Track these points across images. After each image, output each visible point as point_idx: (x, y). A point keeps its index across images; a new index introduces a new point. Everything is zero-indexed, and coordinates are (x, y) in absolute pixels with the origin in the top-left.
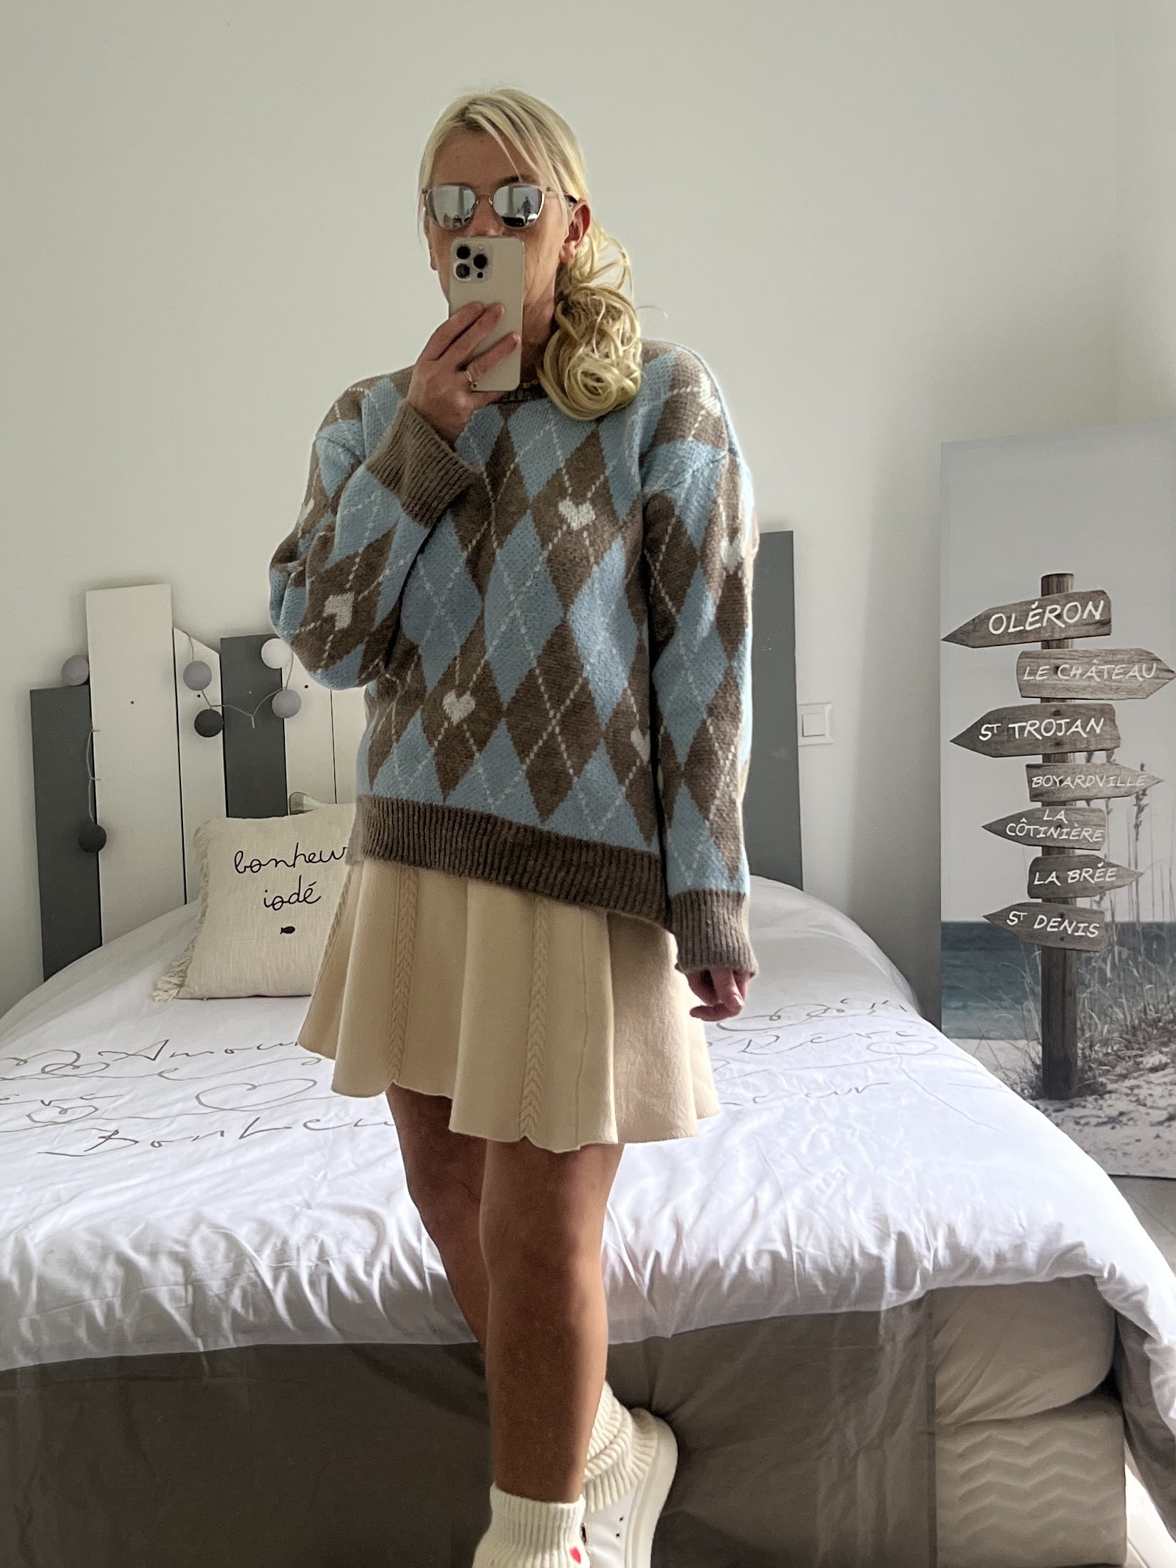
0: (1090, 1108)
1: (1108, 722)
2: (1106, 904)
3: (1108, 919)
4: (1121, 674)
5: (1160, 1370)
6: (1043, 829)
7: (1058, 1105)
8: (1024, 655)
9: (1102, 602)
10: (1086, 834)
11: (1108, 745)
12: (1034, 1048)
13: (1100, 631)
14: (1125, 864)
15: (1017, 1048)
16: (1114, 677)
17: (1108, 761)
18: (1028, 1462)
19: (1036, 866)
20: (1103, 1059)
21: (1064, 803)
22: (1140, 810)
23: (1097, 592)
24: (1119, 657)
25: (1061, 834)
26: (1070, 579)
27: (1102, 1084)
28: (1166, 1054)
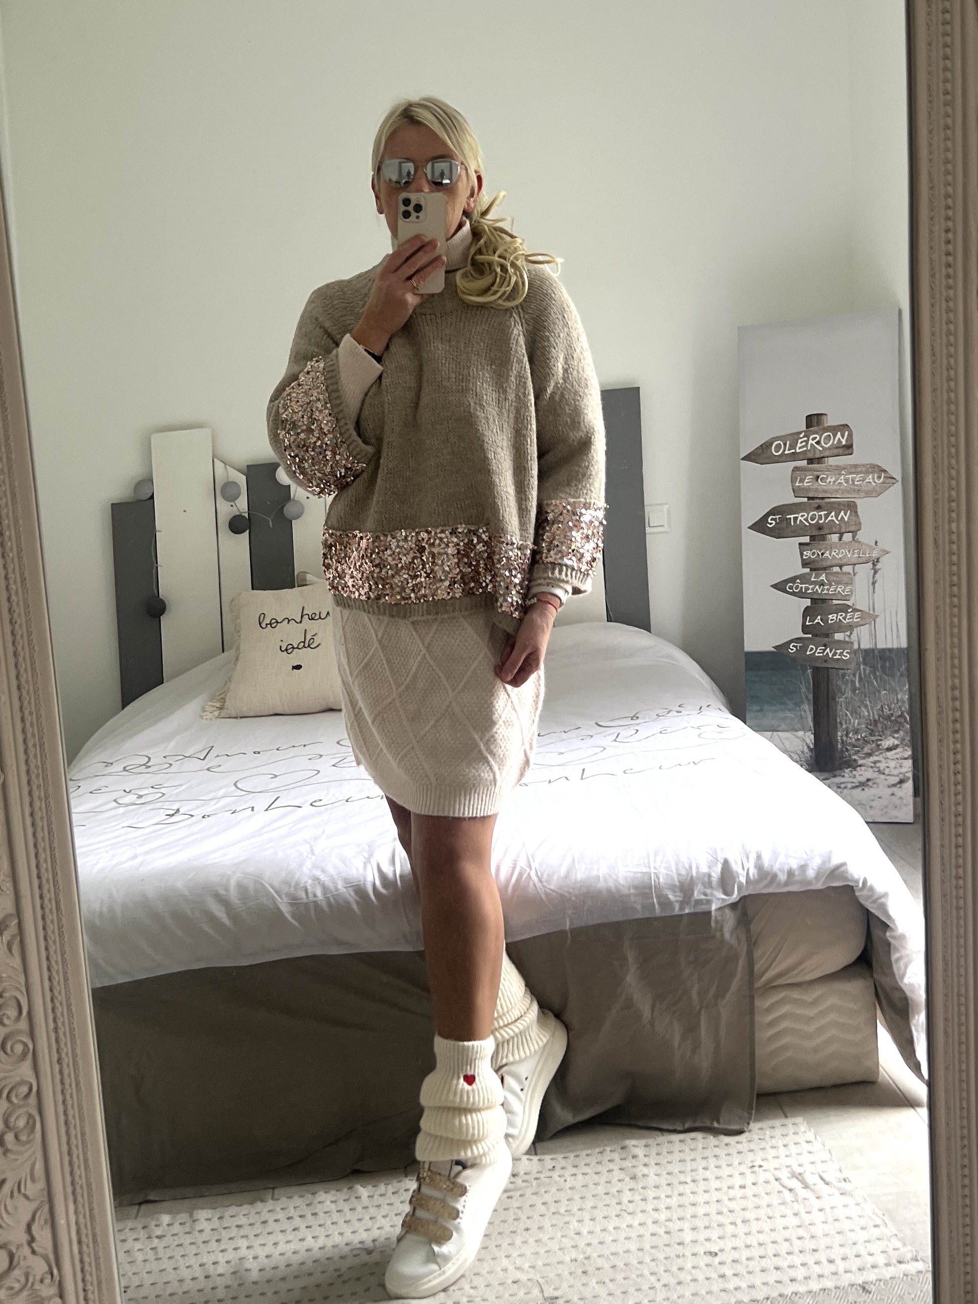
0: (847, 776)
1: (853, 514)
2: (854, 637)
3: (856, 646)
4: (860, 480)
5: (897, 950)
6: (811, 587)
7: (826, 775)
8: (796, 469)
9: (847, 433)
10: (840, 590)
11: (852, 528)
12: (809, 737)
13: (847, 452)
14: (866, 610)
15: (798, 737)
16: (856, 483)
17: (853, 539)
18: (811, 1012)
19: (807, 612)
20: (855, 743)
21: (825, 569)
22: (875, 572)
23: (843, 425)
24: (859, 469)
25: (823, 590)
26: (825, 417)
27: (855, 760)
28: (897, 738)
